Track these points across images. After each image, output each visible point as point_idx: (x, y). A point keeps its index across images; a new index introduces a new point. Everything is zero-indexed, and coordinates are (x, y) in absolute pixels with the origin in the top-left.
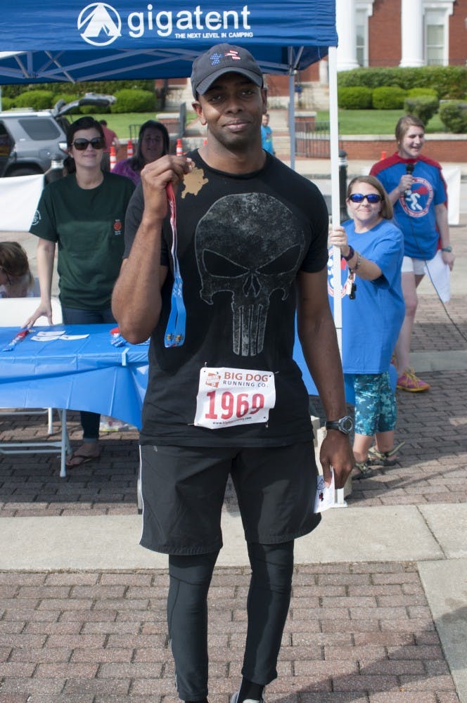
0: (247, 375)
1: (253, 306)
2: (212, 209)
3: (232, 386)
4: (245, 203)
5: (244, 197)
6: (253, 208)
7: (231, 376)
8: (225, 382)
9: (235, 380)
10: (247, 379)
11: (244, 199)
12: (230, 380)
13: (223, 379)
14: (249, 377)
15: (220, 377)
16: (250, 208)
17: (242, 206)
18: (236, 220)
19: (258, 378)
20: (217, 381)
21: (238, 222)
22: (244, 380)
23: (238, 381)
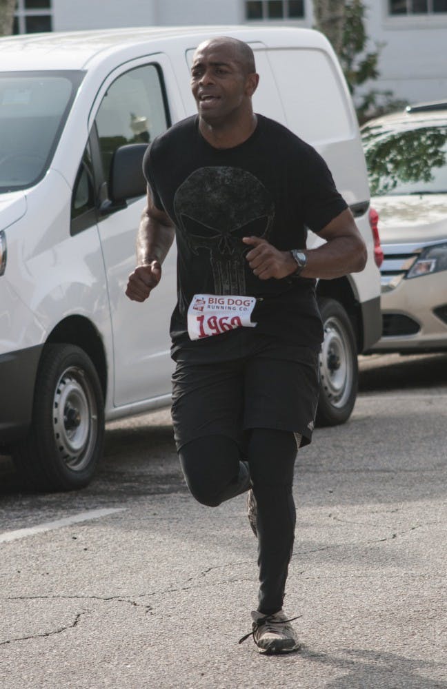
0: (229, 300)
1: (230, 261)
2: (190, 179)
3: (215, 309)
4: (219, 175)
5: (220, 170)
6: (226, 180)
7: (214, 301)
8: (209, 307)
9: (218, 304)
10: (228, 304)
11: (219, 172)
12: (214, 304)
13: (207, 303)
14: (231, 302)
15: (204, 302)
16: (223, 180)
17: (216, 178)
18: (209, 189)
19: (239, 302)
20: (202, 305)
21: (210, 191)
22: (226, 304)
23: (220, 305)
